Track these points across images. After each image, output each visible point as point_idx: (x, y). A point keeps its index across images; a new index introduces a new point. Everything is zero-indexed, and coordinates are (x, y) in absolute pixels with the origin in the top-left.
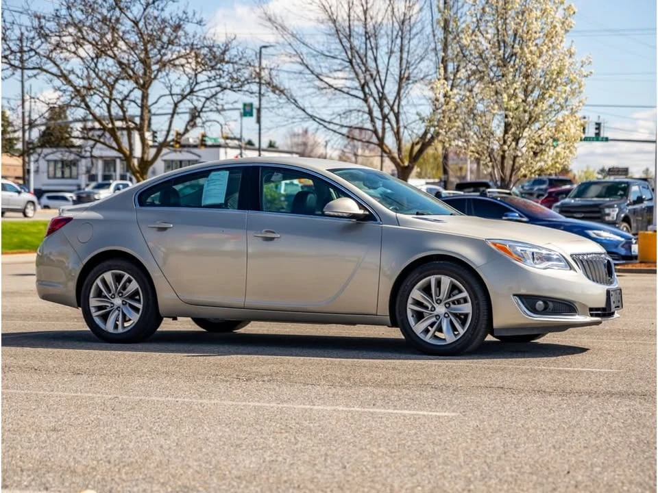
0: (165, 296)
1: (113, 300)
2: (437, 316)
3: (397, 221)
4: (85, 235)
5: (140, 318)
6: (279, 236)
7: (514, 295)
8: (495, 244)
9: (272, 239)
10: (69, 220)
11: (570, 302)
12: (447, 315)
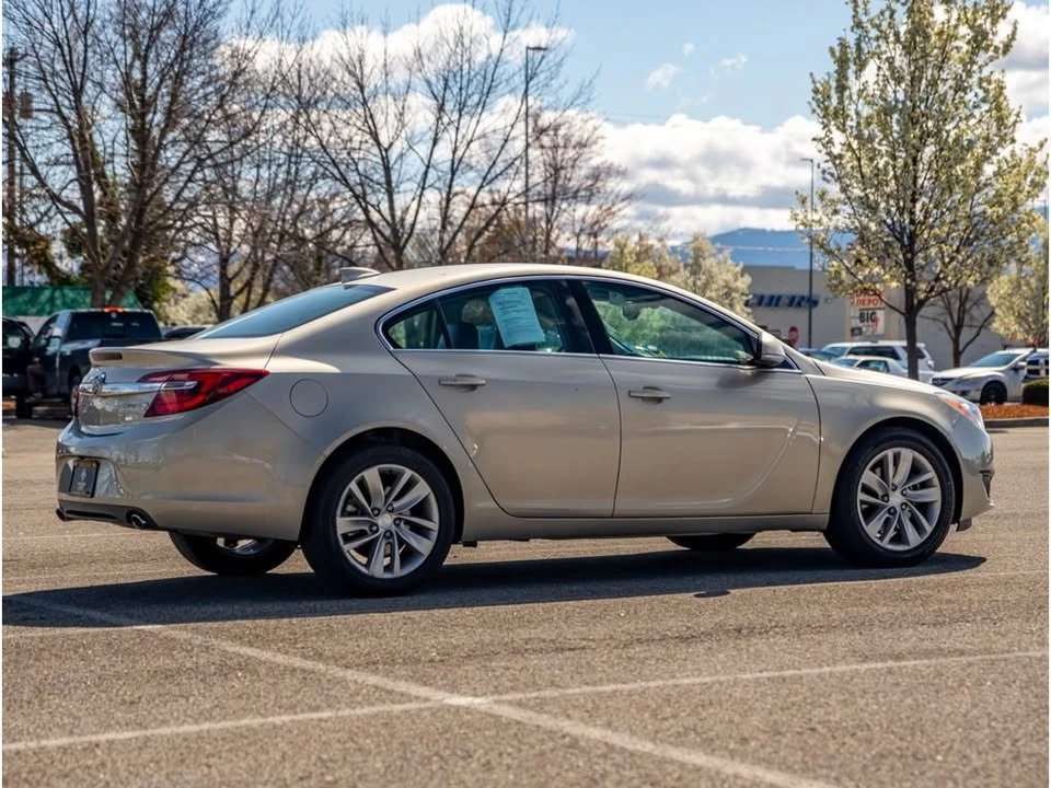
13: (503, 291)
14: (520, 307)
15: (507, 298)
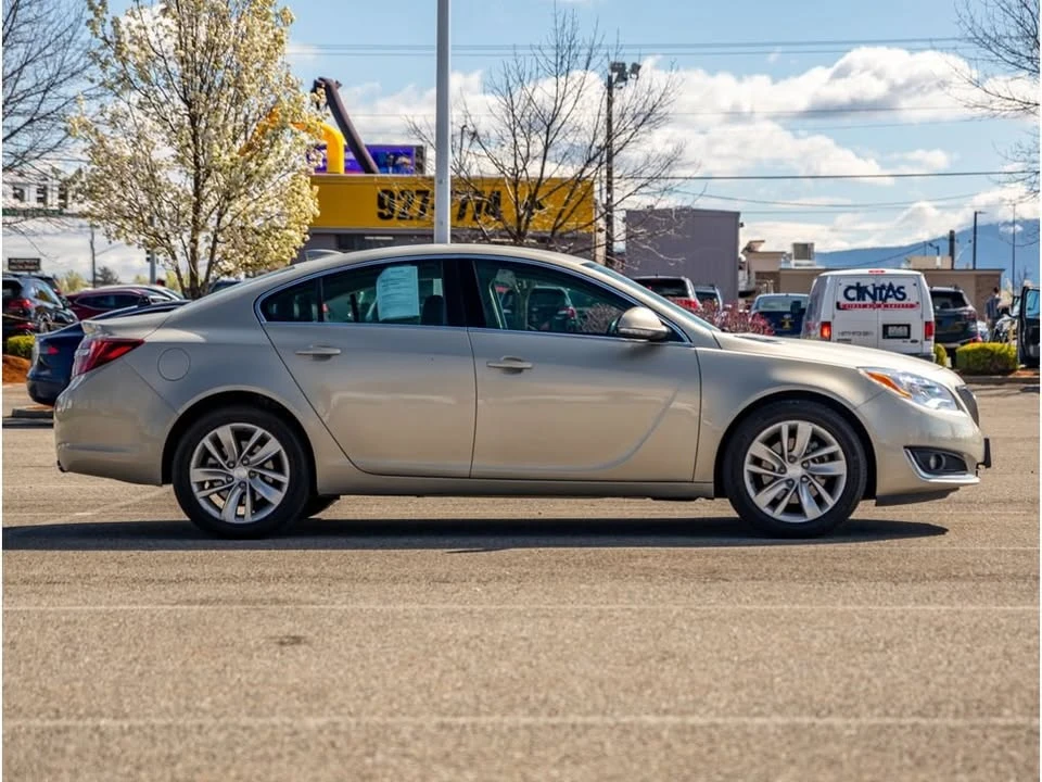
0: (329, 463)
1: (231, 472)
2: (790, 482)
3: (717, 344)
4: (176, 369)
5: (285, 498)
6: (529, 365)
7: (905, 447)
8: (872, 375)
9: (519, 370)
10: (137, 344)
11: (960, 454)
12: (804, 479)
13: (390, 270)
14: (402, 284)
15: (392, 276)
